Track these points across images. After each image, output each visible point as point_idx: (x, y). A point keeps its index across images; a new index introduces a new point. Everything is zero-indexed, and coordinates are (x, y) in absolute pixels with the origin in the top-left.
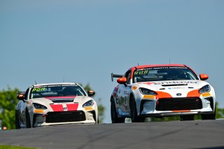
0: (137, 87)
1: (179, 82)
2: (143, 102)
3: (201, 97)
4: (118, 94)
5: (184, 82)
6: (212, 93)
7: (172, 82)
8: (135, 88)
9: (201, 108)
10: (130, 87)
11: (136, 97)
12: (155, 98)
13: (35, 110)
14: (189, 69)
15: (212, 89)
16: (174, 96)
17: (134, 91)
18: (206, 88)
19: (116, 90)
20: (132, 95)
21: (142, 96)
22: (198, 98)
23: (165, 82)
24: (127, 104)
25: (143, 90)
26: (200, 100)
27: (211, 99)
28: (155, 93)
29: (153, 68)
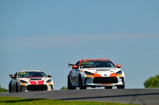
2: (86, 79)
3: (117, 77)
4: (72, 74)
5: (108, 68)
6: (123, 75)
7: (102, 69)
8: (82, 71)
9: (117, 83)
10: (79, 71)
11: (82, 76)
12: (92, 77)
13: (21, 84)
14: (111, 62)
15: (123, 72)
16: (103, 76)
17: (81, 73)
18: (120, 72)
19: (71, 72)
20: (80, 75)
21: (86, 76)
22: (116, 77)
23: (98, 69)
25: (86, 72)
26: (117, 78)
27: (122, 78)
28: (93, 74)
29: (91, 61)
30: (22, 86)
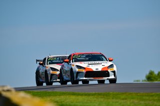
0: (74, 65)
1: (97, 62)
2: (78, 73)
3: (109, 71)
5: (100, 62)
6: (115, 68)
7: (93, 62)
9: (109, 76)
10: (71, 65)
11: (74, 70)
12: (84, 71)
13: (51, 72)
14: (103, 55)
15: (115, 66)
16: (94, 70)
17: (73, 67)
18: (111, 66)
20: (72, 69)
21: (77, 70)
22: (108, 71)
23: (90, 62)
24: (69, 74)
25: (78, 66)
26: (108, 72)
27: (114, 72)
28: (84, 68)
29: (83, 54)
30: (52, 75)
